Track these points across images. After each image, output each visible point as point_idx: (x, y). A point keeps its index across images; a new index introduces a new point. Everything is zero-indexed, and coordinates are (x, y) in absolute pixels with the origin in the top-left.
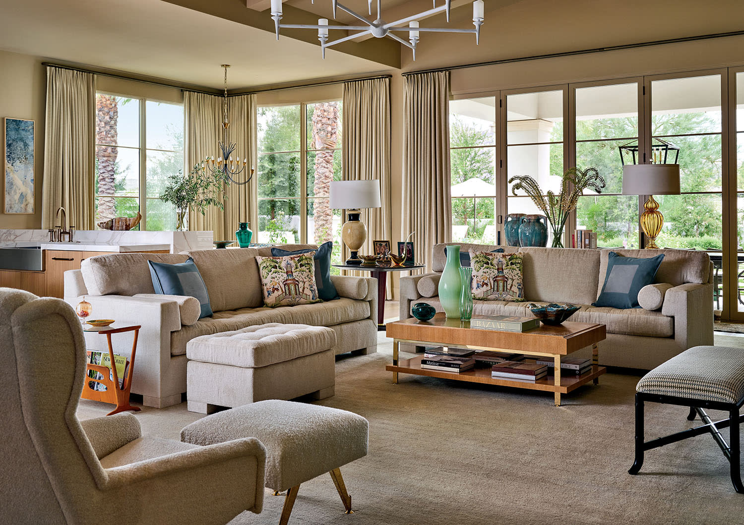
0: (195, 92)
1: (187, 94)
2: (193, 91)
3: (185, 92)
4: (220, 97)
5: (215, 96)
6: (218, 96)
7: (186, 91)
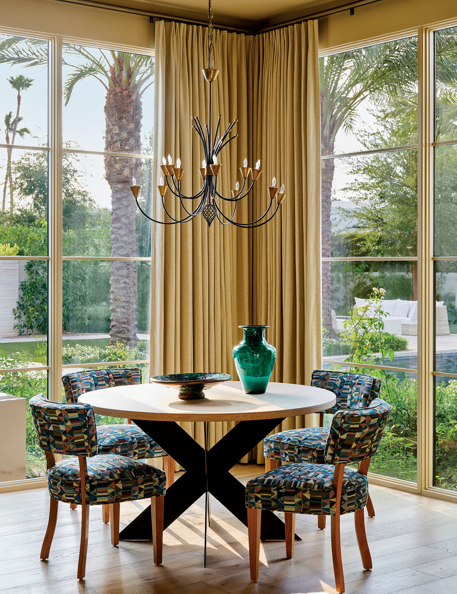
0: (180, 22)
1: (160, 26)
2: (176, 21)
3: (157, 23)
4: (243, 35)
5: (229, 31)
6: (238, 33)
7: (160, 19)
